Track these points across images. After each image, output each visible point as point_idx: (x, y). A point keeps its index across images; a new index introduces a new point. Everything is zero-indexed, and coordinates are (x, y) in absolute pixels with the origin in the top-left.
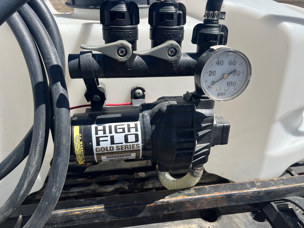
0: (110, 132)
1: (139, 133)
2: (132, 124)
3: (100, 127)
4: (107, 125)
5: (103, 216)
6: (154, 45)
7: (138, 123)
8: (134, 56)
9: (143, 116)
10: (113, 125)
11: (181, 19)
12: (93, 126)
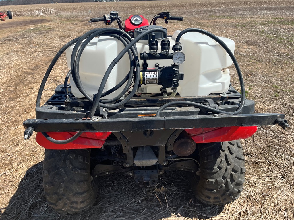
0: (150, 74)
1: (157, 74)
2: (156, 72)
3: (147, 73)
4: (149, 72)
5: (146, 102)
6: (162, 51)
7: (157, 72)
8: (157, 53)
9: (159, 70)
10: (150, 72)
11: (169, 44)
12: (145, 72)
